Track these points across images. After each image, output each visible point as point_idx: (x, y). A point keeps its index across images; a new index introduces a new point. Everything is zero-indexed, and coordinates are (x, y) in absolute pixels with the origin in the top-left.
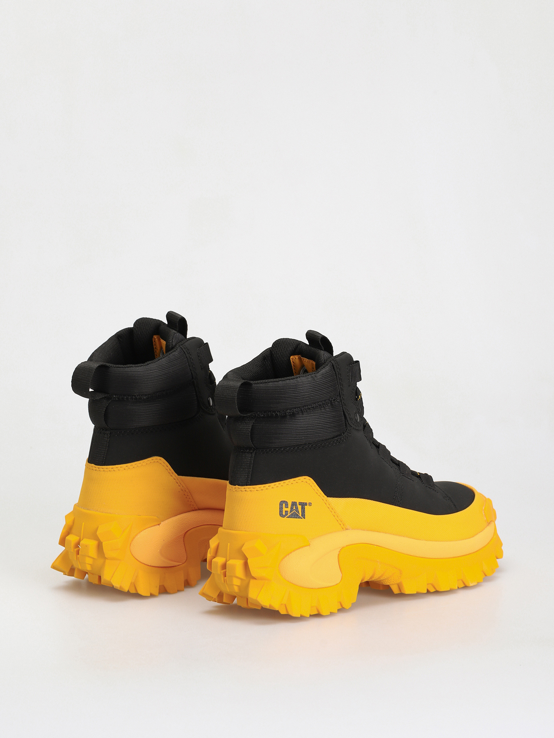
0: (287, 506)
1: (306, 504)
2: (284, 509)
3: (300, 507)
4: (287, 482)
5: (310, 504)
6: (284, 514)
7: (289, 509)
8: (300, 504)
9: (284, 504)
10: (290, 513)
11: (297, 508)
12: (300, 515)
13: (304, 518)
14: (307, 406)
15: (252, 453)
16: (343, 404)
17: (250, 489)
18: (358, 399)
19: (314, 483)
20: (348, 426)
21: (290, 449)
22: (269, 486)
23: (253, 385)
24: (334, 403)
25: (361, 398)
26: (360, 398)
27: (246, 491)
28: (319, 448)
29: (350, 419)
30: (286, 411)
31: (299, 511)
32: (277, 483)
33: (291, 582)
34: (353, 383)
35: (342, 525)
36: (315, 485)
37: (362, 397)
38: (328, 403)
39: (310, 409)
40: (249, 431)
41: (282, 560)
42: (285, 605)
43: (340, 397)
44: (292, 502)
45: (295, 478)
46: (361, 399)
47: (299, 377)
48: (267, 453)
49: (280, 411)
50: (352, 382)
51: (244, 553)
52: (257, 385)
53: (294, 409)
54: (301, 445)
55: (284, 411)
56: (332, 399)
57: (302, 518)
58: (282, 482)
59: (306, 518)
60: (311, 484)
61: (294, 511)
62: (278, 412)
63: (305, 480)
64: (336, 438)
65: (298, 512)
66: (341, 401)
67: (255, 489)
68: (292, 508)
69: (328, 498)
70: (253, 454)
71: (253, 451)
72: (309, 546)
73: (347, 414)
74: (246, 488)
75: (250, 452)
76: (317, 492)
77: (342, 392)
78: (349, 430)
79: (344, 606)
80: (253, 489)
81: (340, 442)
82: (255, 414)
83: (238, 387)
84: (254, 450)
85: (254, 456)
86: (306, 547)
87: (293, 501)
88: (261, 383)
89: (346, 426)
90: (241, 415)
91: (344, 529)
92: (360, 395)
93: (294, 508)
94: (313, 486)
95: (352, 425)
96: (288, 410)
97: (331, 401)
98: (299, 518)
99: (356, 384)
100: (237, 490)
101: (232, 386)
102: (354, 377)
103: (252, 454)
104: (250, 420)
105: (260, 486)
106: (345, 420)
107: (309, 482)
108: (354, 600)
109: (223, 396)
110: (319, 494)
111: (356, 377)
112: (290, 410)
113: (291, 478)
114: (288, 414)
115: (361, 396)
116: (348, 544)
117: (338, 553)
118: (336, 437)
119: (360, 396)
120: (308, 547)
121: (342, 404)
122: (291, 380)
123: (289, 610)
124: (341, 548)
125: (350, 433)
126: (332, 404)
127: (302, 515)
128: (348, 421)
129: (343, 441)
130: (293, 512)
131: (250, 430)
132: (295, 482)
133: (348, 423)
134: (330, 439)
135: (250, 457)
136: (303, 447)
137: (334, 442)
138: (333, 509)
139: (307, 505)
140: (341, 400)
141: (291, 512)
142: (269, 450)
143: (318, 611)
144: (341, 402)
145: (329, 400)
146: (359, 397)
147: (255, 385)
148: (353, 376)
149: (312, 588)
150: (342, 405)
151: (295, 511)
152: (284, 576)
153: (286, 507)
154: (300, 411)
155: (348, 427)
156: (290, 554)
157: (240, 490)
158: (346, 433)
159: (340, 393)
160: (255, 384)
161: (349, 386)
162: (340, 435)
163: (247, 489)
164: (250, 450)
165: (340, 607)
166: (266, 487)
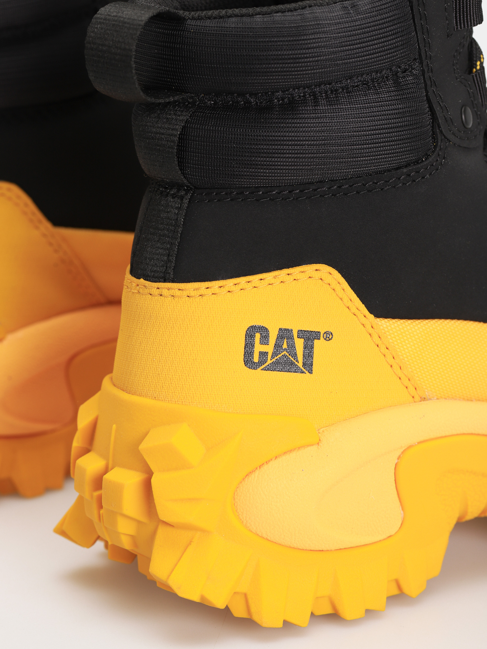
0: (265, 340)
1: (316, 335)
2: (258, 348)
3: (299, 344)
4: (269, 276)
5: (329, 336)
6: (256, 359)
7: (269, 349)
8: (302, 334)
9: (258, 336)
10: (272, 357)
11: (292, 346)
12: (300, 365)
13: (311, 372)
14: (329, 84)
15: (182, 198)
16: (428, 83)
17: (171, 292)
18: (474, 70)
19: (341, 282)
20: (439, 139)
21: (279, 193)
22: (220, 287)
23: (189, 22)
24: (404, 77)
25: (482, 68)
26: (478, 67)
27: (161, 295)
28: (358, 193)
29: (447, 121)
30: (273, 93)
31: (298, 353)
32: (242, 280)
33: (264, 536)
34: (461, 28)
35: (411, 389)
36: (345, 288)
37: (485, 65)
38: (386, 77)
39: (336, 90)
40: (173, 141)
41: (243, 479)
42: (245, 595)
43: (421, 63)
44: (280, 329)
45: (292, 267)
46: (480, 69)
47: (310, 6)
48: (219, 200)
49: (256, 94)
50: (457, 25)
51: (145, 457)
52: (198, 23)
53: (294, 89)
54: (309, 183)
55: (266, 93)
56: (400, 67)
57: (303, 372)
58: (255, 278)
59: (314, 371)
60: (334, 284)
61: (283, 353)
62: (250, 96)
63: (317, 275)
64: (405, 170)
65: (295, 356)
66: (423, 75)
67: (185, 293)
68: (278, 346)
69: (378, 319)
70: (186, 201)
71: (186, 194)
72: (318, 444)
73: (437, 109)
74: (162, 288)
75: (180, 194)
76: (349, 304)
77: (426, 51)
78: (440, 149)
79: (406, 590)
80: (178, 293)
81: (415, 181)
82: (192, 98)
83: (140, 25)
84: (187, 191)
85: (188, 207)
86: (309, 448)
87: (284, 327)
88: (209, 18)
89: (433, 138)
90: (149, 99)
91: (417, 398)
92: (480, 61)
93: (285, 346)
94: (338, 288)
95: (450, 137)
96: (278, 92)
97: (396, 74)
98: (297, 370)
99: (471, 32)
100: (141, 291)
101: (128, 21)
102: (463, 14)
103: (182, 200)
104: (179, 113)
105: (197, 287)
106: (433, 123)
107: (328, 278)
108: (436, 571)
109: (104, 48)
110: (354, 310)
111: (467, 15)
112: (282, 92)
113: (281, 269)
114: (279, 101)
115: (482, 64)
116: (422, 439)
117: (396, 461)
118: (406, 166)
119: (478, 63)
120: (315, 447)
121: (425, 81)
122: (287, 14)
123: (253, 610)
124: (404, 449)
125: (444, 158)
126: (397, 83)
127: (304, 365)
128: (439, 127)
129: (423, 178)
130: (280, 356)
131: (176, 139)
132: (291, 278)
133: (441, 131)
134: (389, 171)
135: (176, 208)
136: (315, 190)
137: (399, 179)
138: (390, 348)
139: (319, 339)
140: (423, 71)
141: (274, 354)
142: (226, 194)
143: (334, 607)
144: (424, 78)
145: (391, 70)
146: (476, 65)
147: (193, 23)
148: (460, 10)
149: (321, 549)
150: (426, 85)
151: (287, 354)
152: (245, 522)
153: (261, 343)
154: (310, 96)
155: (439, 141)
156: (265, 467)
157: (146, 291)
158: (433, 157)
159: (420, 55)
160: (193, 18)
161: (448, 36)
162: (417, 162)
163: (165, 292)
164: (179, 190)
165: (395, 591)
166: (212, 289)
